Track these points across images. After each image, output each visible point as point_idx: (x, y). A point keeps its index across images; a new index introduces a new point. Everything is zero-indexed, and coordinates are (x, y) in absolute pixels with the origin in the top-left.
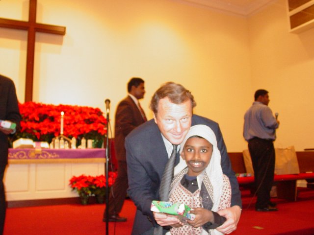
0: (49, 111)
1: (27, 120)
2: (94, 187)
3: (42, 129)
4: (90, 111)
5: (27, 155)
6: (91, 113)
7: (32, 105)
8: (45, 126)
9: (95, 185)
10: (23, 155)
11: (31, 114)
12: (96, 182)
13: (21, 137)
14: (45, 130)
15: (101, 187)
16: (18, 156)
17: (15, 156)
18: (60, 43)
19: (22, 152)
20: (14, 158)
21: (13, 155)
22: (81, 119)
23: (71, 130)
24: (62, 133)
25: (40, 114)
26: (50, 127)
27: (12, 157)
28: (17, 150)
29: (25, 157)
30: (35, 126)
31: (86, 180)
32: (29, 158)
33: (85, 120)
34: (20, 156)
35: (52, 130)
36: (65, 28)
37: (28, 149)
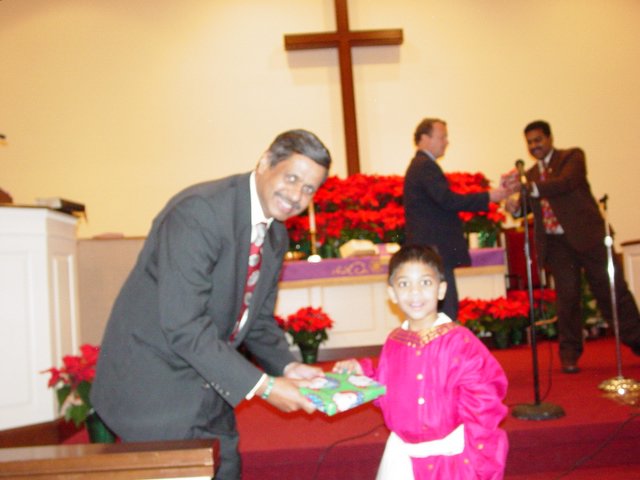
0: (392, 187)
1: (357, 208)
2: (488, 319)
3: (386, 220)
4: (466, 180)
5: (367, 267)
6: (468, 184)
7: (362, 181)
8: (390, 215)
9: (491, 315)
10: (360, 268)
11: (362, 196)
12: (493, 310)
13: (351, 237)
14: (391, 223)
15: (503, 317)
16: (353, 270)
17: (348, 270)
18: (396, 59)
19: (358, 263)
20: (347, 275)
21: (343, 269)
25: (379, 194)
27: (344, 273)
28: (349, 261)
29: (364, 271)
30: (373, 216)
31: (474, 307)
32: (371, 273)
34: (356, 270)
36: (400, 32)
37: (367, 258)
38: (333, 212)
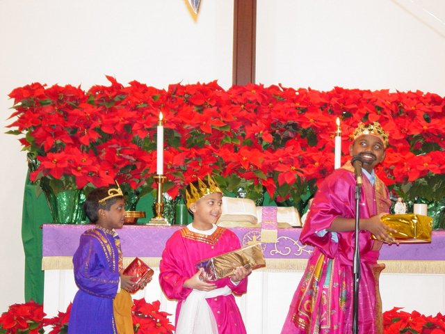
3: (282, 169)
7: (254, 95)
14: (290, 174)
26: (304, 163)
30: (263, 159)
33: (408, 138)
35: (311, 172)
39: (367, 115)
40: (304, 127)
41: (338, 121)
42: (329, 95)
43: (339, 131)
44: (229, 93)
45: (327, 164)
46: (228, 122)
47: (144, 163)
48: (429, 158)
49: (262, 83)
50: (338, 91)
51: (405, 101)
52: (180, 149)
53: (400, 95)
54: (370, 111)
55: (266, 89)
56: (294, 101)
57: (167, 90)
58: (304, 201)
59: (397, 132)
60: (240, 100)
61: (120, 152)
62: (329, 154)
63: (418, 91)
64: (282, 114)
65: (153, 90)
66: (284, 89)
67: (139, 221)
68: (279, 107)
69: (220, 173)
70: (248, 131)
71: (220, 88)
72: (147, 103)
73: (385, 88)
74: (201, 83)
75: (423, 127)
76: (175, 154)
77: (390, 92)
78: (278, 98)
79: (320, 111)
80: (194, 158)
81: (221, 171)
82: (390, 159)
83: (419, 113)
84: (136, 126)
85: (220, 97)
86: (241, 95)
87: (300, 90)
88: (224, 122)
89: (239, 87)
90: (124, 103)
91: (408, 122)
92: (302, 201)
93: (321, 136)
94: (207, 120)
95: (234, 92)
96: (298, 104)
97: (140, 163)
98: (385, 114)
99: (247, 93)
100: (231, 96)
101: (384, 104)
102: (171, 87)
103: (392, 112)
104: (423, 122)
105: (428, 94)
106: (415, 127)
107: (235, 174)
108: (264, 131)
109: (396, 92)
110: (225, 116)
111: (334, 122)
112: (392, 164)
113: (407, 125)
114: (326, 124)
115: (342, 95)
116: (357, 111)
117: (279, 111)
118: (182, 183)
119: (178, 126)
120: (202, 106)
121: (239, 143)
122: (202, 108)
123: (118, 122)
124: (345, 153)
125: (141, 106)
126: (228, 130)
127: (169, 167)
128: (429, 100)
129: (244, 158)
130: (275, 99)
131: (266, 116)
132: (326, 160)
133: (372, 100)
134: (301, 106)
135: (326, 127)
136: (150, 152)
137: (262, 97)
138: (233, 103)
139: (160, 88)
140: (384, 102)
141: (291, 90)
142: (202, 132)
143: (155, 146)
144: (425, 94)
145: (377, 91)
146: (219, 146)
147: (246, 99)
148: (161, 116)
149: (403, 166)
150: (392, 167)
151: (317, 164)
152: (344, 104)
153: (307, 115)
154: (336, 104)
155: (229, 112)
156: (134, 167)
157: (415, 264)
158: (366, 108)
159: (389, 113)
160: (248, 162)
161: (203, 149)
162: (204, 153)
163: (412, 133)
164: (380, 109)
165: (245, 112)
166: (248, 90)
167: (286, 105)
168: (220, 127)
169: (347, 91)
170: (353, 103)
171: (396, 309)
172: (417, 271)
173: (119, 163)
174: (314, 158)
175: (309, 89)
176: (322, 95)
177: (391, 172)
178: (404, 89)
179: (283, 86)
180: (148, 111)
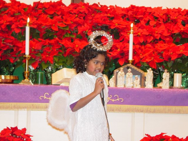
7: (83, 9)
13: (64, 65)
22: (166, 34)
23: (147, 54)
24: (131, 58)
33: (172, 35)
35: (115, 54)
38: (50, 38)
39: (148, 22)
40: (112, 28)
41: (132, 25)
42: (127, 10)
43: (132, 31)
44: (69, 7)
45: (125, 50)
46: (68, 25)
47: (18, 48)
48: (183, 47)
49: (88, 2)
50: (133, 7)
51: (171, 13)
52: (40, 39)
53: (168, 10)
54: (150, 19)
55: (90, 5)
56: (107, 13)
57: (32, 5)
58: (111, 71)
59: (166, 32)
60: (75, 11)
61: (4, 41)
62: (126, 44)
63: (179, 8)
64: (99, 20)
65: (24, 5)
66: (101, 6)
67: (14, 82)
68: (98, 16)
69: (63, 55)
70: (80, 30)
71: (63, 5)
72: (20, 12)
73: (160, 6)
74: (53, 2)
75: (181, 29)
76: (37, 42)
77: (163, 8)
78: (97, 11)
79: (122, 18)
80: (47, 46)
81: (63, 53)
82: (161, 47)
83: (179, 20)
84: (13, 26)
85: (64, 10)
86: (76, 8)
87: (110, 6)
88: (65, 24)
89: (75, 4)
90: (6, 12)
91: (172, 26)
92: (110, 71)
93: (122, 34)
94: (55, 23)
95: (72, 7)
96: (109, 15)
97: (16, 48)
98: (159, 21)
99: (80, 8)
100: (70, 9)
101: (159, 15)
102: (35, 3)
103: (163, 20)
104: (181, 26)
105: (185, 10)
106: (176, 29)
107: (71, 55)
108: (88, 30)
109: (166, 9)
110: (66, 20)
111: (129, 25)
112: (162, 50)
113: (172, 28)
114: (125, 27)
115: (135, 10)
116: (143, 19)
117: (98, 18)
118: (40, 60)
119: (38, 27)
120: (52, 15)
121: (74, 37)
122: (53, 16)
123: (3, 24)
124: (135, 44)
125: (17, 14)
126: (68, 29)
127: (33, 50)
128: (185, 13)
129: (77, 46)
130: (96, 11)
131: (90, 22)
132: (125, 48)
133: (152, 13)
134: (111, 16)
135: (125, 28)
136: (21, 41)
137: (88, 10)
138: (71, 13)
139: (28, 4)
140: (159, 14)
141: (105, 6)
142: (53, 30)
143: (24, 38)
144: (183, 9)
145: (155, 8)
146: (63, 39)
147: (78, 11)
148: (28, 20)
149: (169, 51)
150: (162, 52)
151: (119, 50)
152: (136, 15)
153: (114, 21)
154: (131, 15)
155: (68, 19)
156: (12, 50)
157: (174, 108)
158: (148, 17)
159: (161, 20)
160: (79, 48)
161: (53, 40)
162: (53, 42)
163: (174, 32)
164: (157, 18)
165: (78, 19)
166: (80, 6)
167: (102, 15)
168: (63, 27)
169: (138, 7)
170: (141, 14)
171: (162, 134)
172: (175, 112)
173: (3, 47)
174: (118, 46)
175: (116, 6)
176: (123, 9)
177: (162, 55)
178: (171, 7)
179: (101, 4)
180: (21, 17)
